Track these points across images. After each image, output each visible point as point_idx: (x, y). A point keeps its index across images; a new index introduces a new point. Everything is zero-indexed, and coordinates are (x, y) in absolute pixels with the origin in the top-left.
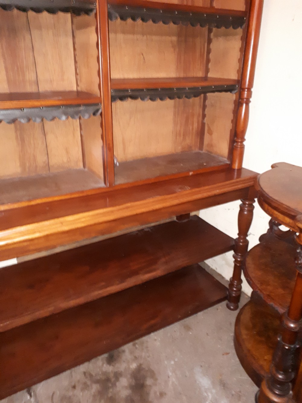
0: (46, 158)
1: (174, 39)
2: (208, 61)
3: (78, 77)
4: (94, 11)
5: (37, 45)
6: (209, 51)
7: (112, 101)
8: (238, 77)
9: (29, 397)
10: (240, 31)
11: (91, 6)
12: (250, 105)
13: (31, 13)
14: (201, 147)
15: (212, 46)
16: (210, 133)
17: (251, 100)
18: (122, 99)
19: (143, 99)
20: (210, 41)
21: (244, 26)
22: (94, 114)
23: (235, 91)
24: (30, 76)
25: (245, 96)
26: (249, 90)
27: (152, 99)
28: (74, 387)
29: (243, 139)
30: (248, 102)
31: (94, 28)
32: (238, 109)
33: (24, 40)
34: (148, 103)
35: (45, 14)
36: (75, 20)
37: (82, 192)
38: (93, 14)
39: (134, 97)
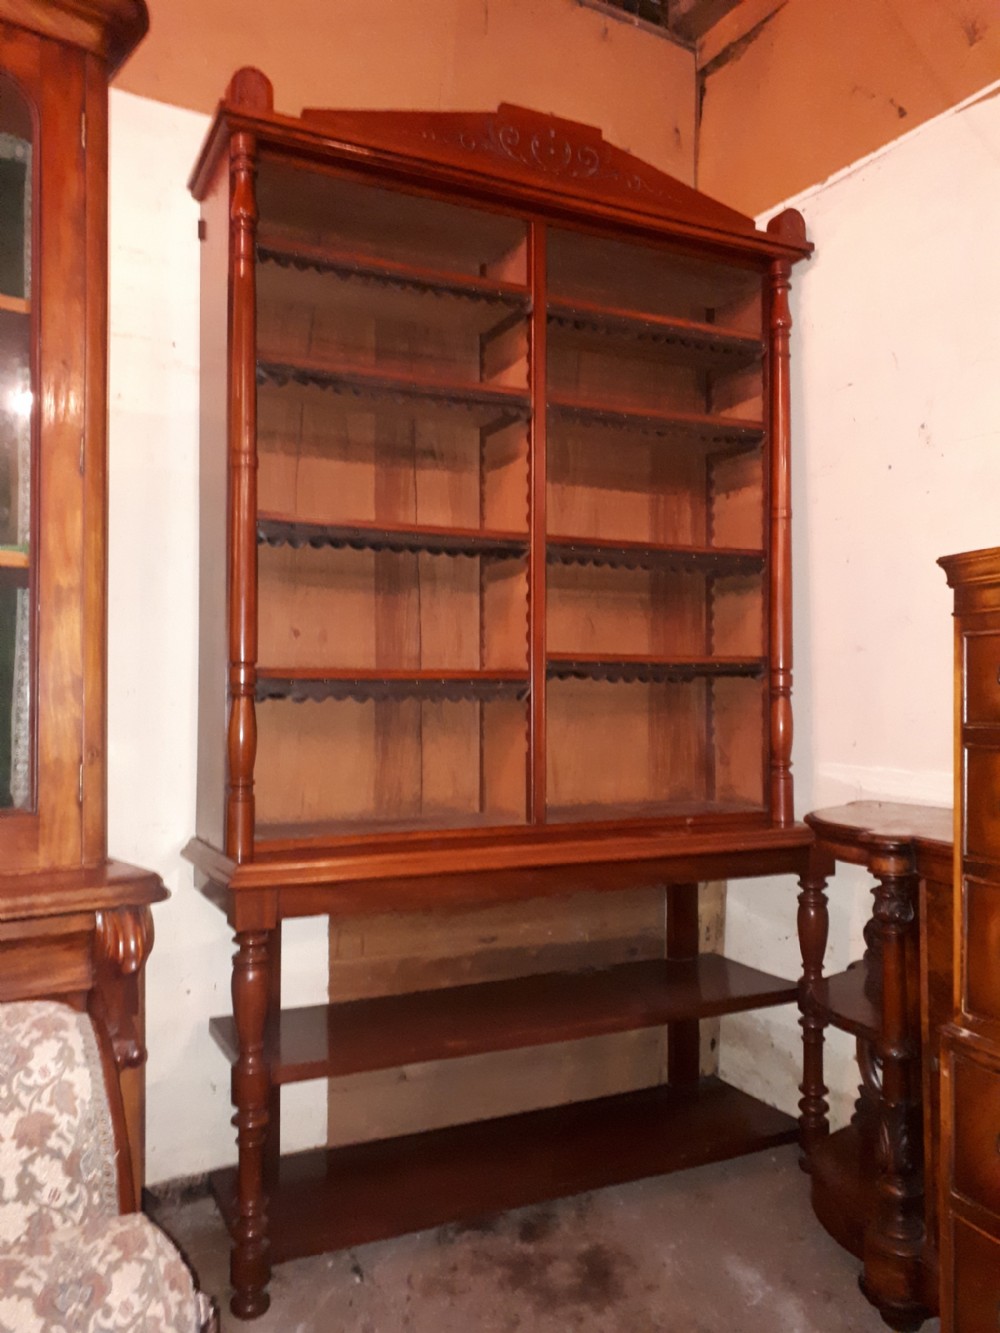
0: (418, 787)
1: (646, 596)
2: (710, 632)
3: (485, 651)
4: (526, 554)
5: (425, 603)
6: (710, 616)
7: (546, 679)
8: (763, 653)
9: (357, 1280)
10: (757, 578)
11: (523, 547)
12: (793, 698)
13: (426, 556)
14: (710, 795)
15: (714, 607)
16: (726, 762)
17: (792, 689)
18: (562, 676)
19: (596, 678)
20: (710, 600)
21: (763, 572)
22: (519, 698)
23: (761, 676)
24: (411, 648)
25: (781, 683)
26: (787, 670)
27: (611, 679)
28: (455, 1269)
29: (787, 764)
30: (787, 693)
31: (523, 576)
32: (771, 707)
33: (409, 595)
34: (604, 685)
35: (444, 556)
36: (487, 569)
37: (492, 829)
38: (523, 557)
39: (580, 675)
